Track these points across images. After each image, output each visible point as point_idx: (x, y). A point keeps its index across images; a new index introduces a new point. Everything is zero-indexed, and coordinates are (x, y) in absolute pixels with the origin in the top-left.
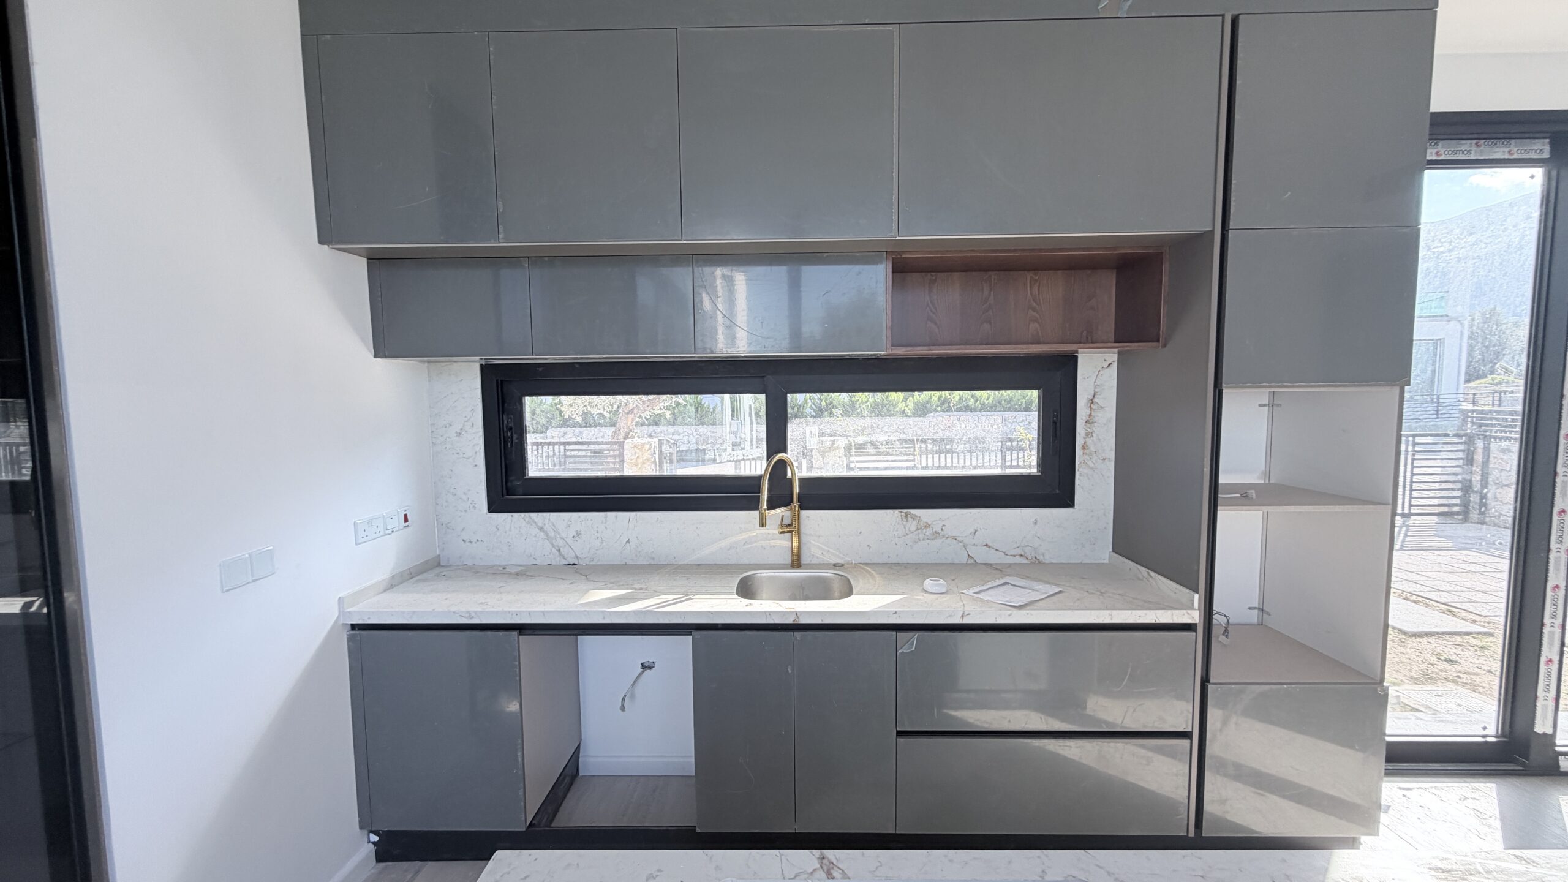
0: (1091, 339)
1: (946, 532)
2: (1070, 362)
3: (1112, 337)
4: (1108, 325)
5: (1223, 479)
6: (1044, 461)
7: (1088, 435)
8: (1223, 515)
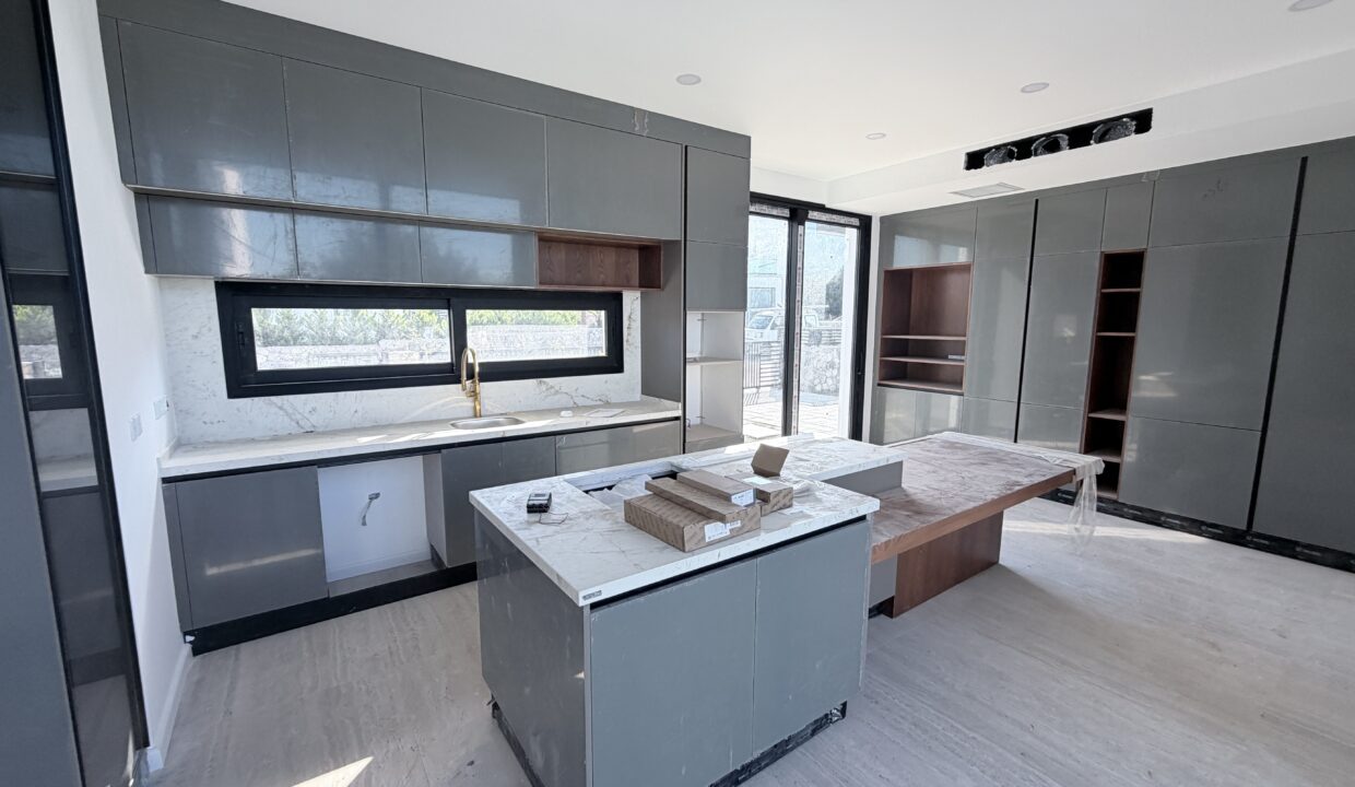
0: (629, 286)
1: (563, 390)
2: (618, 297)
3: (637, 284)
4: (636, 279)
5: (688, 356)
6: (609, 349)
7: (629, 334)
8: (689, 367)
